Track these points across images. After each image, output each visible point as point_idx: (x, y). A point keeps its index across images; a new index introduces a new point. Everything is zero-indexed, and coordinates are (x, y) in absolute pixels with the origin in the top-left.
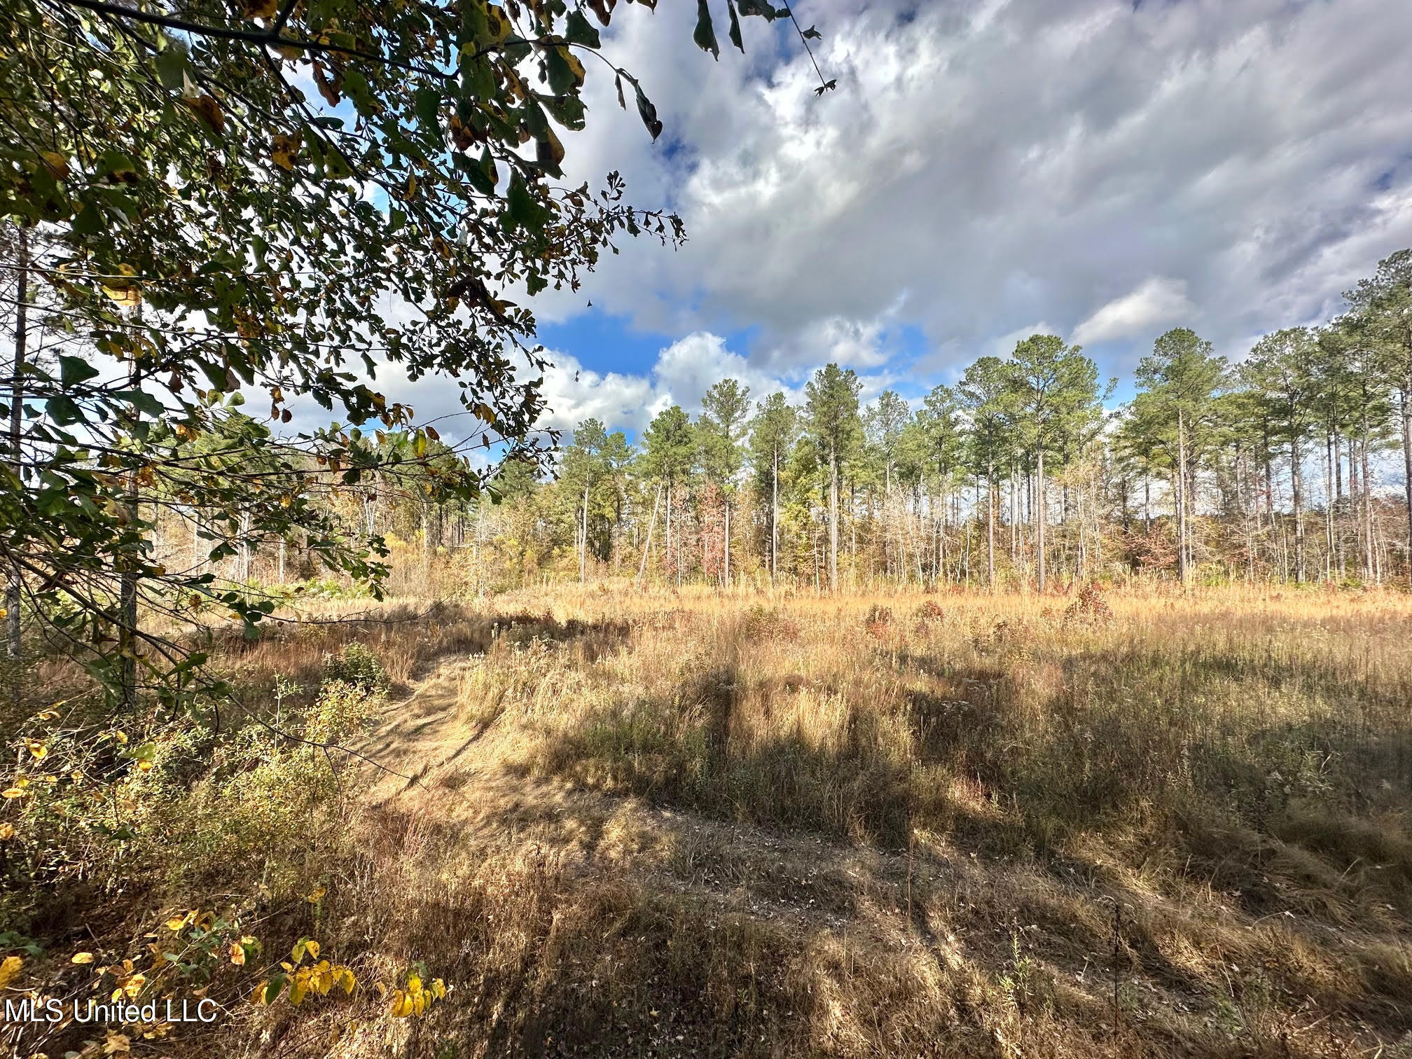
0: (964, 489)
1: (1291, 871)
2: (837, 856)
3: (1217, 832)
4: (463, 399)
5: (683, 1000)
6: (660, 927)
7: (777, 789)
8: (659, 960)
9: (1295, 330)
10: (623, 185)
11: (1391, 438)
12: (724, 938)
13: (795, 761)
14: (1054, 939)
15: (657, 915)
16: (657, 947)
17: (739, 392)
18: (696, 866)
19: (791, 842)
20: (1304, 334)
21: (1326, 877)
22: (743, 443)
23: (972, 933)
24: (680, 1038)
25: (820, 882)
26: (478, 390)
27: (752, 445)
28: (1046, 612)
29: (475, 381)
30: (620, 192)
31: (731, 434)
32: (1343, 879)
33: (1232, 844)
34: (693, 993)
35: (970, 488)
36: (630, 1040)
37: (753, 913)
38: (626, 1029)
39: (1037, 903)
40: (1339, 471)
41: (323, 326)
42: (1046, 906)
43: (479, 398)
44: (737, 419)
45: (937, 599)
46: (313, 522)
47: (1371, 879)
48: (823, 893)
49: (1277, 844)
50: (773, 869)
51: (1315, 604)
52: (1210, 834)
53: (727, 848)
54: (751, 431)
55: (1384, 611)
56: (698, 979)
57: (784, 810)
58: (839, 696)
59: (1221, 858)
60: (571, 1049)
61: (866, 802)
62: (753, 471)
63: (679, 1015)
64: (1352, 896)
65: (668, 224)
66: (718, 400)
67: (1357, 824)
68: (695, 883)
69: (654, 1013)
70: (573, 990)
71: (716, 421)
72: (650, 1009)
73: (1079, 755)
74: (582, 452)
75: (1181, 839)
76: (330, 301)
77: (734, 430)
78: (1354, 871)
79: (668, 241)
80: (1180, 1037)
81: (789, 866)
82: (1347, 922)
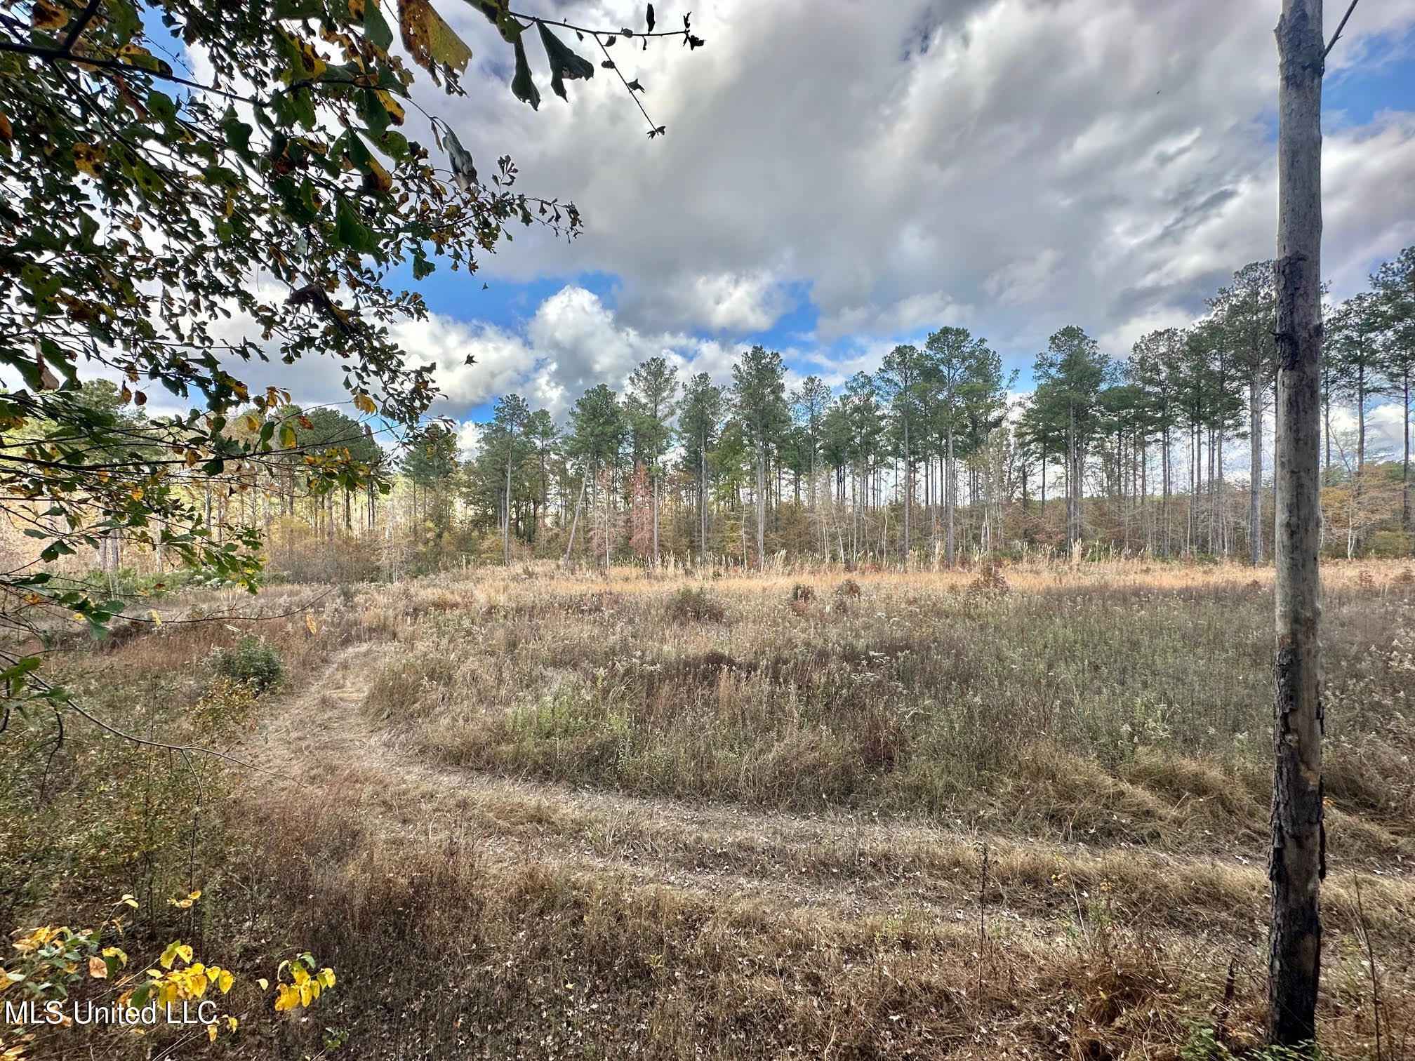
0: (884, 471)
1: (1135, 809)
2: (751, 824)
3: (1079, 779)
4: (347, 384)
5: (599, 971)
6: (577, 904)
7: (696, 764)
8: (575, 936)
9: (1167, 331)
10: (516, 171)
11: (1241, 430)
12: (640, 909)
13: (714, 736)
14: (939, 883)
15: (574, 893)
16: (574, 923)
17: (667, 372)
18: (615, 843)
19: (708, 814)
20: (1175, 334)
21: (1162, 812)
22: (672, 422)
23: (869, 884)
24: (594, 1006)
25: (735, 849)
26: (364, 374)
27: (681, 425)
28: (953, 588)
29: (360, 365)
30: (513, 178)
31: (659, 414)
32: (1174, 812)
33: (1091, 787)
34: (609, 963)
35: (890, 470)
36: (545, 1015)
37: (669, 883)
38: (540, 1004)
39: (927, 852)
40: (1199, 459)
41: (184, 301)
42: (934, 854)
43: (365, 383)
44: (664, 399)
45: (855, 577)
46: (178, 512)
47: (1194, 810)
48: (737, 859)
49: (1125, 786)
50: (690, 840)
51: (1176, 576)
52: (1074, 781)
53: (646, 824)
54: (679, 412)
55: (1227, 581)
56: (613, 950)
57: (703, 785)
58: (759, 672)
59: (1080, 802)
60: (484, 1029)
61: (780, 772)
62: (683, 452)
63: (595, 985)
64: (1180, 826)
65: (564, 213)
66: (646, 379)
67: (1189, 765)
68: (614, 860)
69: (569, 986)
70: (487, 972)
71: (644, 401)
72: (566, 982)
73: (971, 717)
74: (504, 429)
75: (1050, 788)
76: (191, 273)
77: (662, 409)
78: (1182, 805)
79: (562, 233)
80: (1035, 957)
81: (706, 836)
82: (1174, 848)
